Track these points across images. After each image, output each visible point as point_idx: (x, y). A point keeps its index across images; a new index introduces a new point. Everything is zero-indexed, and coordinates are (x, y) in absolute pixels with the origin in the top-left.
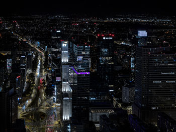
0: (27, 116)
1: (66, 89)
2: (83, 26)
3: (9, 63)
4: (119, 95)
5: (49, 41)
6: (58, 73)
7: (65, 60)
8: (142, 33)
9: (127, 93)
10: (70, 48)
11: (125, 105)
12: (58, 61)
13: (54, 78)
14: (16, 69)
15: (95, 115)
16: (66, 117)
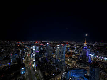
0: (25, 62)
1: (34, 55)
2: (37, 43)
4: (44, 54)
5: (30, 45)
6: (33, 52)
7: (34, 49)
8: (48, 44)
9: (45, 54)
10: (35, 47)
11: (45, 56)
12: (32, 50)
13: (31, 53)
14: (23, 52)
15: (40, 59)
16: (34, 60)
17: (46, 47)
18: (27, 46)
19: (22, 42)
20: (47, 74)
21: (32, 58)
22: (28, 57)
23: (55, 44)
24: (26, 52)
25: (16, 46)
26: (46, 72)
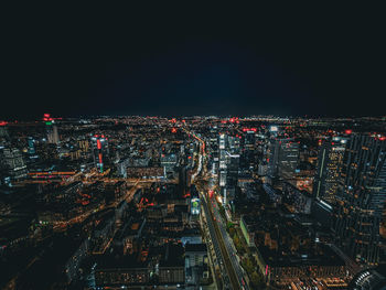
0: (196, 182)
10: (226, 139)
11: (260, 176)
14: (187, 152)
18: (197, 132)
19: (181, 120)
21: (214, 175)
22: (203, 168)
24: (195, 154)
25: (169, 132)
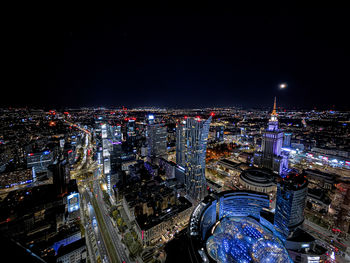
0: (79, 177)
1: (106, 154)
2: (117, 114)
3: (62, 143)
4: (139, 152)
5: (91, 123)
6: (100, 145)
8: (151, 117)
9: (143, 150)
10: (107, 128)
11: (143, 157)
12: (99, 137)
13: (98, 148)
14: (68, 146)
15: (126, 167)
16: (107, 171)
17: (144, 126)
18: (83, 124)
19: (63, 112)
20: (147, 210)
21: (100, 165)
22: (87, 160)
23: (178, 116)
24: (79, 147)
25: (45, 126)
26: (145, 207)
